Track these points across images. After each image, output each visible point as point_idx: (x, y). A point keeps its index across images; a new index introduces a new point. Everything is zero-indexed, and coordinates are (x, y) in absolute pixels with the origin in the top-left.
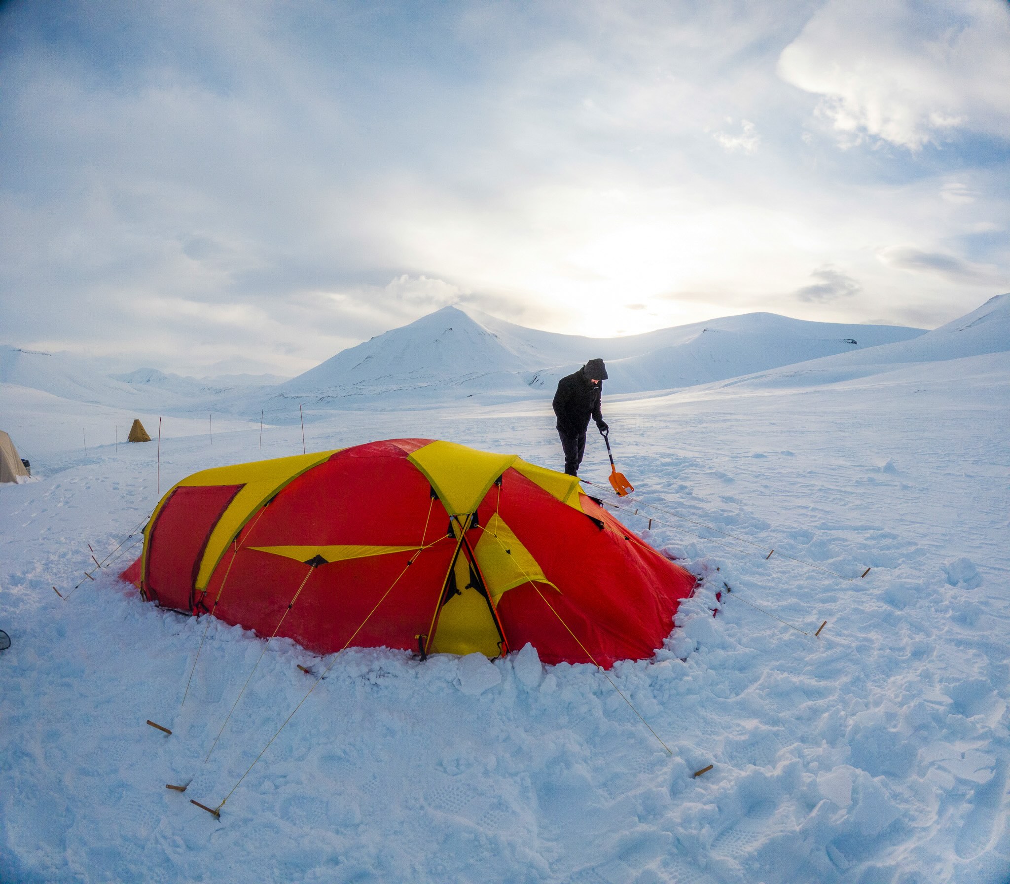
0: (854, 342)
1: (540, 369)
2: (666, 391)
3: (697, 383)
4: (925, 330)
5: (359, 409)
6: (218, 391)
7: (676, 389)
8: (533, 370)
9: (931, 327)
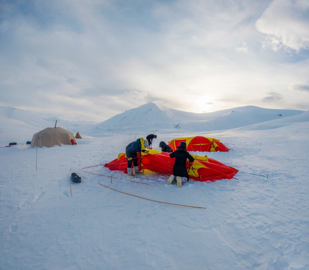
0: (281, 115)
1: (179, 123)
2: (219, 131)
3: (230, 128)
4: (303, 111)
5: (121, 134)
6: (76, 126)
7: (223, 130)
8: (177, 123)
9: (306, 110)
